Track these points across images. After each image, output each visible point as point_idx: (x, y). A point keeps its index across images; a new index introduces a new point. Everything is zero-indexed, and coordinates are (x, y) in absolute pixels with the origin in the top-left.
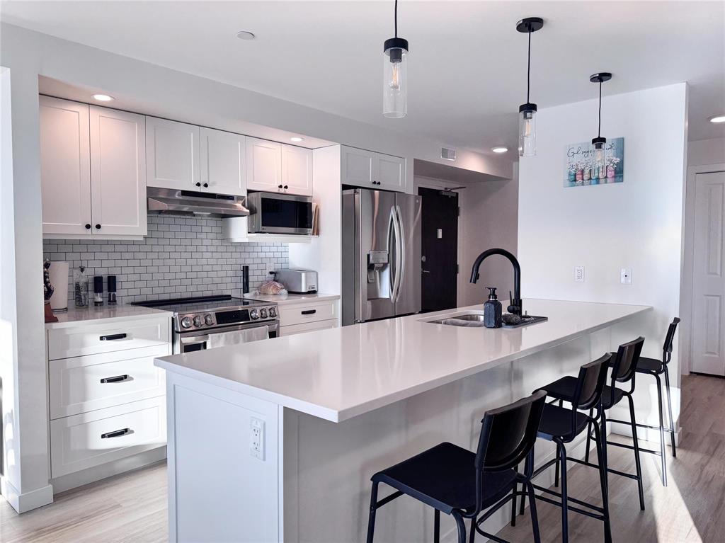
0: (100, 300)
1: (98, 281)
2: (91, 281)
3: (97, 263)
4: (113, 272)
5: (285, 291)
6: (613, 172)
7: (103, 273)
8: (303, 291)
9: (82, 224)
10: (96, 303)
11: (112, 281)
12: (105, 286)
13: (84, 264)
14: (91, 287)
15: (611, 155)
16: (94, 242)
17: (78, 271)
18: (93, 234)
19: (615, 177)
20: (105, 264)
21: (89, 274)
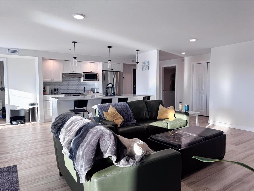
0: (55, 92)
1: (55, 89)
2: (54, 89)
3: (55, 86)
4: (58, 88)
5: (92, 92)
7: (56, 88)
8: (96, 92)
9: (50, 80)
10: (55, 93)
11: (57, 89)
12: (56, 90)
13: (52, 86)
14: (54, 90)
15: (148, 64)
16: (53, 83)
17: (51, 88)
18: (52, 81)
19: (148, 68)
20: (56, 86)
21: (53, 88)
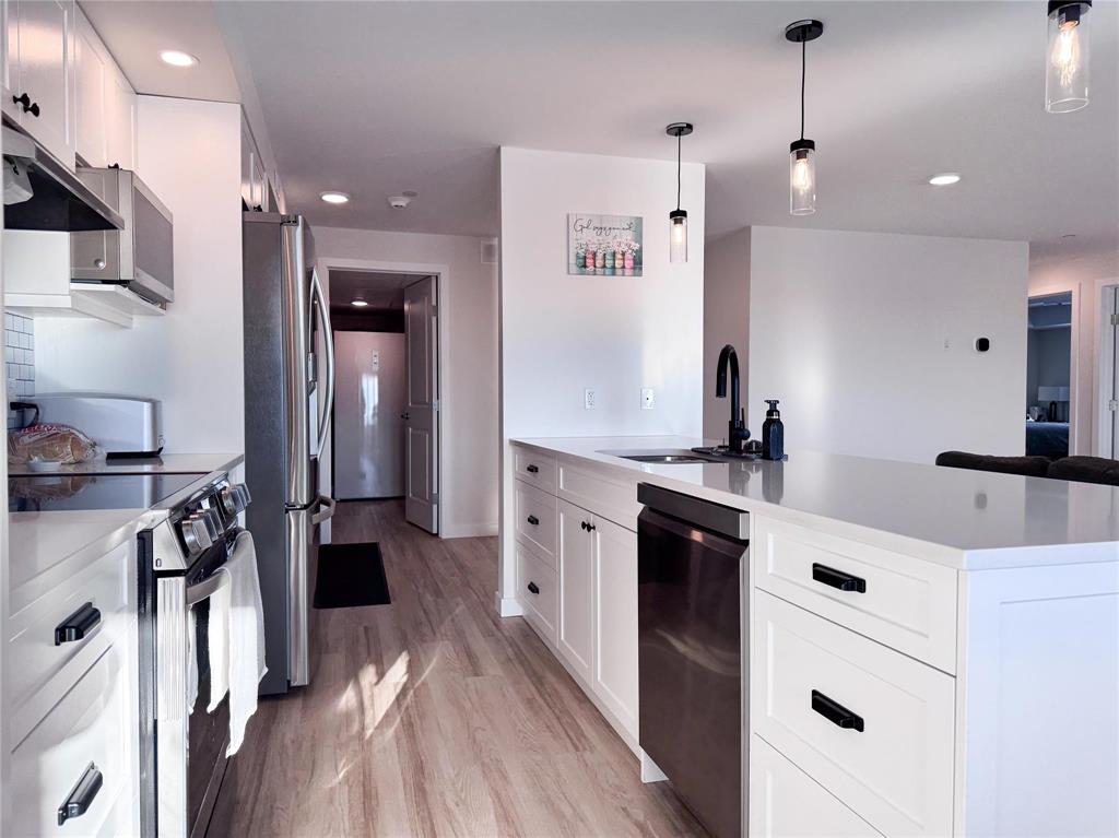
6: (632, 262)
15: (629, 238)
19: (634, 268)
